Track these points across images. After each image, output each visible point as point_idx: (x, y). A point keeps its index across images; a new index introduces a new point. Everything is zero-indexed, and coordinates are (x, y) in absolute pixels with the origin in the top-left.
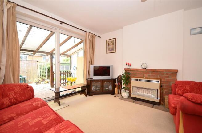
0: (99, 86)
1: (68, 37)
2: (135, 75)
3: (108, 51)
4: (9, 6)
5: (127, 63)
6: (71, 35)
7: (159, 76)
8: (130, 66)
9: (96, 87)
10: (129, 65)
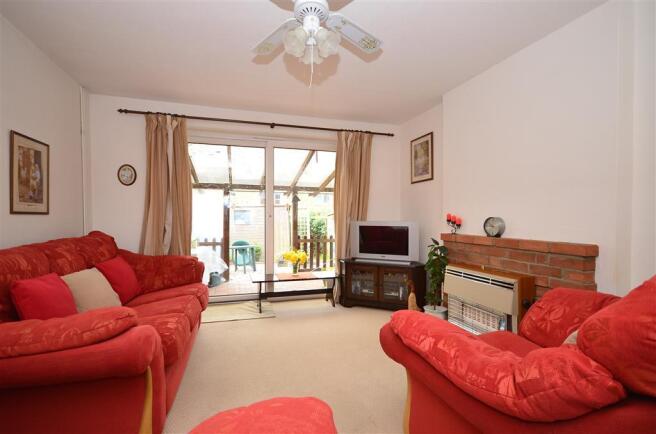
0: (372, 284)
1: (307, 152)
2: (466, 256)
3: (415, 176)
4: (175, 123)
5: (449, 216)
6: (312, 146)
7: (532, 267)
8: (459, 226)
9: (363, 286)
10: (454, 223)
